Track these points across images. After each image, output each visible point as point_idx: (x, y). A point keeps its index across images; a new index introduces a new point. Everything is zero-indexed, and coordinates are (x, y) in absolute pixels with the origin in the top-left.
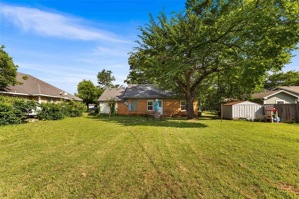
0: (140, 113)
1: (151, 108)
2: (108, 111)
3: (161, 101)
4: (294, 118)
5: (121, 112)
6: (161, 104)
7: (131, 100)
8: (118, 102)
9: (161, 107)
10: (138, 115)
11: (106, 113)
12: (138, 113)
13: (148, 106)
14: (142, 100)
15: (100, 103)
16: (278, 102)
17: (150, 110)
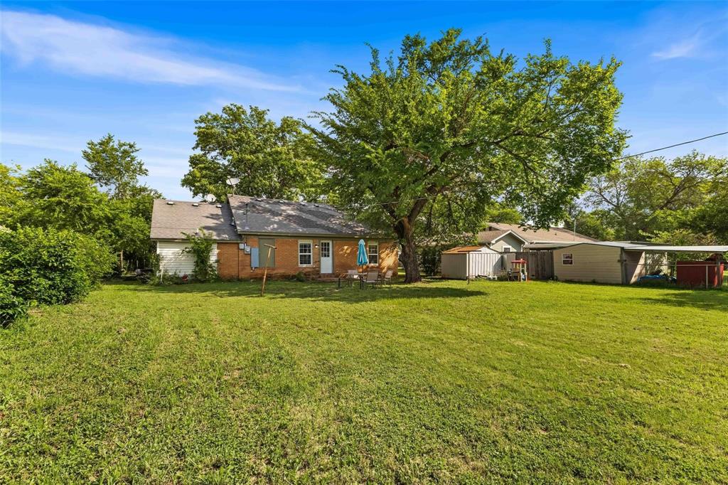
0: (281, 271)
1: (305, 260)
2: (187, 268)
3: (328, 244)
4: (534, 273)
5: (226, 272)
6: (328, 251)
7: (256, 239)
8: (221, 243)
9: (328, 256)
10: (275, 277)
11: (182, 275)
12: (275, 272)
13: (300, 254)
14: (287, 239)
15: (158, 244)
16: (505, 248)
17: (305, 266)
